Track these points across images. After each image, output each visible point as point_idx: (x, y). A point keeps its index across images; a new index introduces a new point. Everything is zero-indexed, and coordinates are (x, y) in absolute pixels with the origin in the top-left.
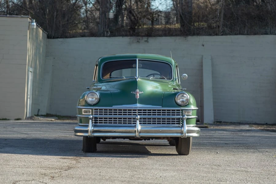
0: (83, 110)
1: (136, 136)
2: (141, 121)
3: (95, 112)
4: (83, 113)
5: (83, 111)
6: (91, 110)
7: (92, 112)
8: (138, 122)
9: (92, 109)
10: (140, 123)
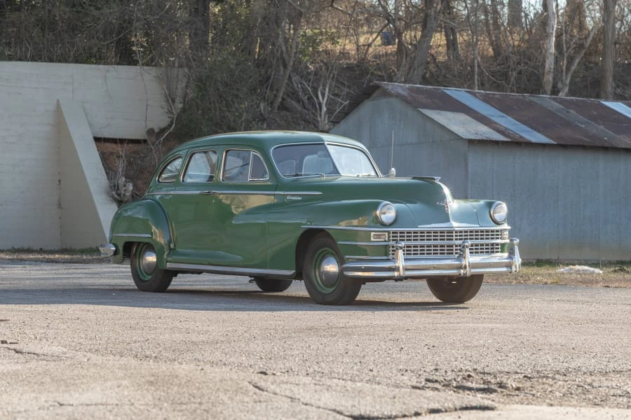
0: (372, 233)
1: (460, 274)
2: (472, 249)
3: (393, 237)
4: (372, 239)
5: (372, 235)
6: (387, 234)
7: (389, 237)
8: (468, 251)
9: (389, 232)
10: (471, 253)
